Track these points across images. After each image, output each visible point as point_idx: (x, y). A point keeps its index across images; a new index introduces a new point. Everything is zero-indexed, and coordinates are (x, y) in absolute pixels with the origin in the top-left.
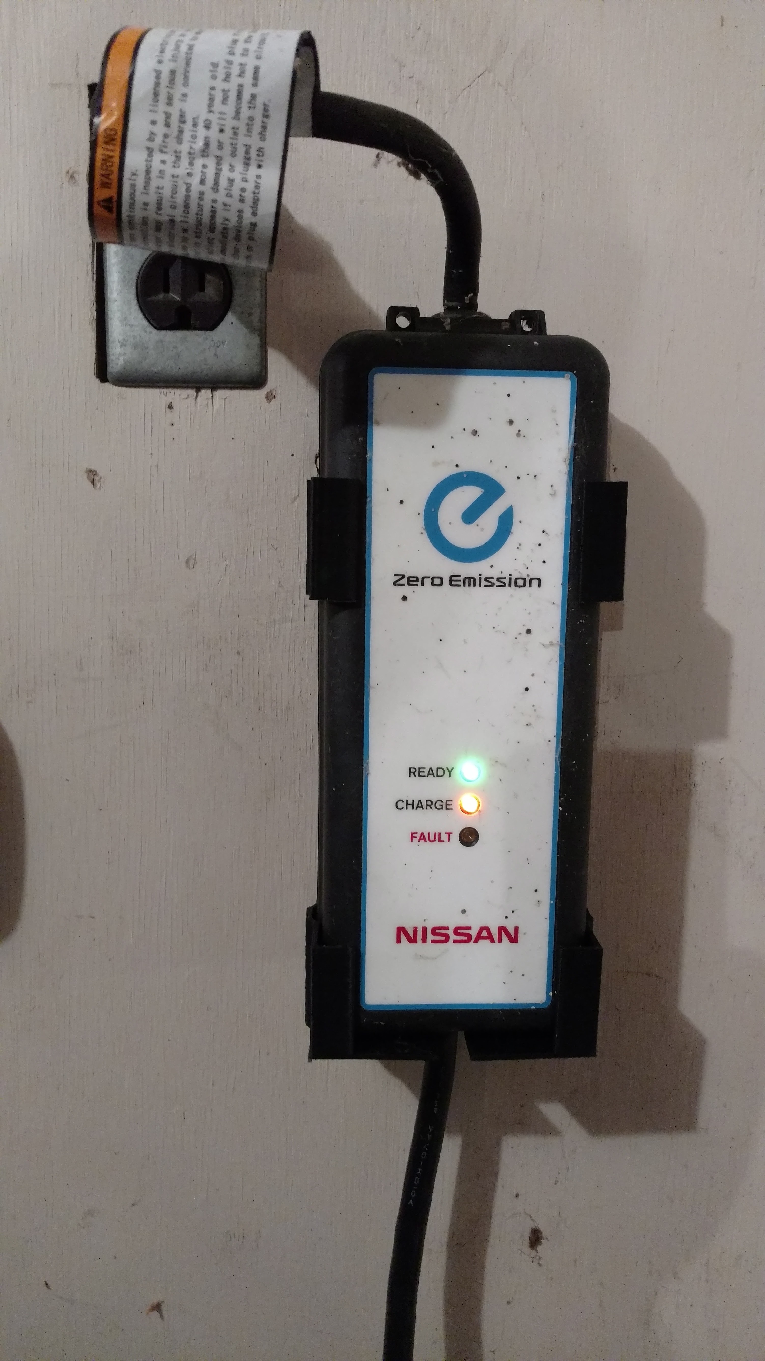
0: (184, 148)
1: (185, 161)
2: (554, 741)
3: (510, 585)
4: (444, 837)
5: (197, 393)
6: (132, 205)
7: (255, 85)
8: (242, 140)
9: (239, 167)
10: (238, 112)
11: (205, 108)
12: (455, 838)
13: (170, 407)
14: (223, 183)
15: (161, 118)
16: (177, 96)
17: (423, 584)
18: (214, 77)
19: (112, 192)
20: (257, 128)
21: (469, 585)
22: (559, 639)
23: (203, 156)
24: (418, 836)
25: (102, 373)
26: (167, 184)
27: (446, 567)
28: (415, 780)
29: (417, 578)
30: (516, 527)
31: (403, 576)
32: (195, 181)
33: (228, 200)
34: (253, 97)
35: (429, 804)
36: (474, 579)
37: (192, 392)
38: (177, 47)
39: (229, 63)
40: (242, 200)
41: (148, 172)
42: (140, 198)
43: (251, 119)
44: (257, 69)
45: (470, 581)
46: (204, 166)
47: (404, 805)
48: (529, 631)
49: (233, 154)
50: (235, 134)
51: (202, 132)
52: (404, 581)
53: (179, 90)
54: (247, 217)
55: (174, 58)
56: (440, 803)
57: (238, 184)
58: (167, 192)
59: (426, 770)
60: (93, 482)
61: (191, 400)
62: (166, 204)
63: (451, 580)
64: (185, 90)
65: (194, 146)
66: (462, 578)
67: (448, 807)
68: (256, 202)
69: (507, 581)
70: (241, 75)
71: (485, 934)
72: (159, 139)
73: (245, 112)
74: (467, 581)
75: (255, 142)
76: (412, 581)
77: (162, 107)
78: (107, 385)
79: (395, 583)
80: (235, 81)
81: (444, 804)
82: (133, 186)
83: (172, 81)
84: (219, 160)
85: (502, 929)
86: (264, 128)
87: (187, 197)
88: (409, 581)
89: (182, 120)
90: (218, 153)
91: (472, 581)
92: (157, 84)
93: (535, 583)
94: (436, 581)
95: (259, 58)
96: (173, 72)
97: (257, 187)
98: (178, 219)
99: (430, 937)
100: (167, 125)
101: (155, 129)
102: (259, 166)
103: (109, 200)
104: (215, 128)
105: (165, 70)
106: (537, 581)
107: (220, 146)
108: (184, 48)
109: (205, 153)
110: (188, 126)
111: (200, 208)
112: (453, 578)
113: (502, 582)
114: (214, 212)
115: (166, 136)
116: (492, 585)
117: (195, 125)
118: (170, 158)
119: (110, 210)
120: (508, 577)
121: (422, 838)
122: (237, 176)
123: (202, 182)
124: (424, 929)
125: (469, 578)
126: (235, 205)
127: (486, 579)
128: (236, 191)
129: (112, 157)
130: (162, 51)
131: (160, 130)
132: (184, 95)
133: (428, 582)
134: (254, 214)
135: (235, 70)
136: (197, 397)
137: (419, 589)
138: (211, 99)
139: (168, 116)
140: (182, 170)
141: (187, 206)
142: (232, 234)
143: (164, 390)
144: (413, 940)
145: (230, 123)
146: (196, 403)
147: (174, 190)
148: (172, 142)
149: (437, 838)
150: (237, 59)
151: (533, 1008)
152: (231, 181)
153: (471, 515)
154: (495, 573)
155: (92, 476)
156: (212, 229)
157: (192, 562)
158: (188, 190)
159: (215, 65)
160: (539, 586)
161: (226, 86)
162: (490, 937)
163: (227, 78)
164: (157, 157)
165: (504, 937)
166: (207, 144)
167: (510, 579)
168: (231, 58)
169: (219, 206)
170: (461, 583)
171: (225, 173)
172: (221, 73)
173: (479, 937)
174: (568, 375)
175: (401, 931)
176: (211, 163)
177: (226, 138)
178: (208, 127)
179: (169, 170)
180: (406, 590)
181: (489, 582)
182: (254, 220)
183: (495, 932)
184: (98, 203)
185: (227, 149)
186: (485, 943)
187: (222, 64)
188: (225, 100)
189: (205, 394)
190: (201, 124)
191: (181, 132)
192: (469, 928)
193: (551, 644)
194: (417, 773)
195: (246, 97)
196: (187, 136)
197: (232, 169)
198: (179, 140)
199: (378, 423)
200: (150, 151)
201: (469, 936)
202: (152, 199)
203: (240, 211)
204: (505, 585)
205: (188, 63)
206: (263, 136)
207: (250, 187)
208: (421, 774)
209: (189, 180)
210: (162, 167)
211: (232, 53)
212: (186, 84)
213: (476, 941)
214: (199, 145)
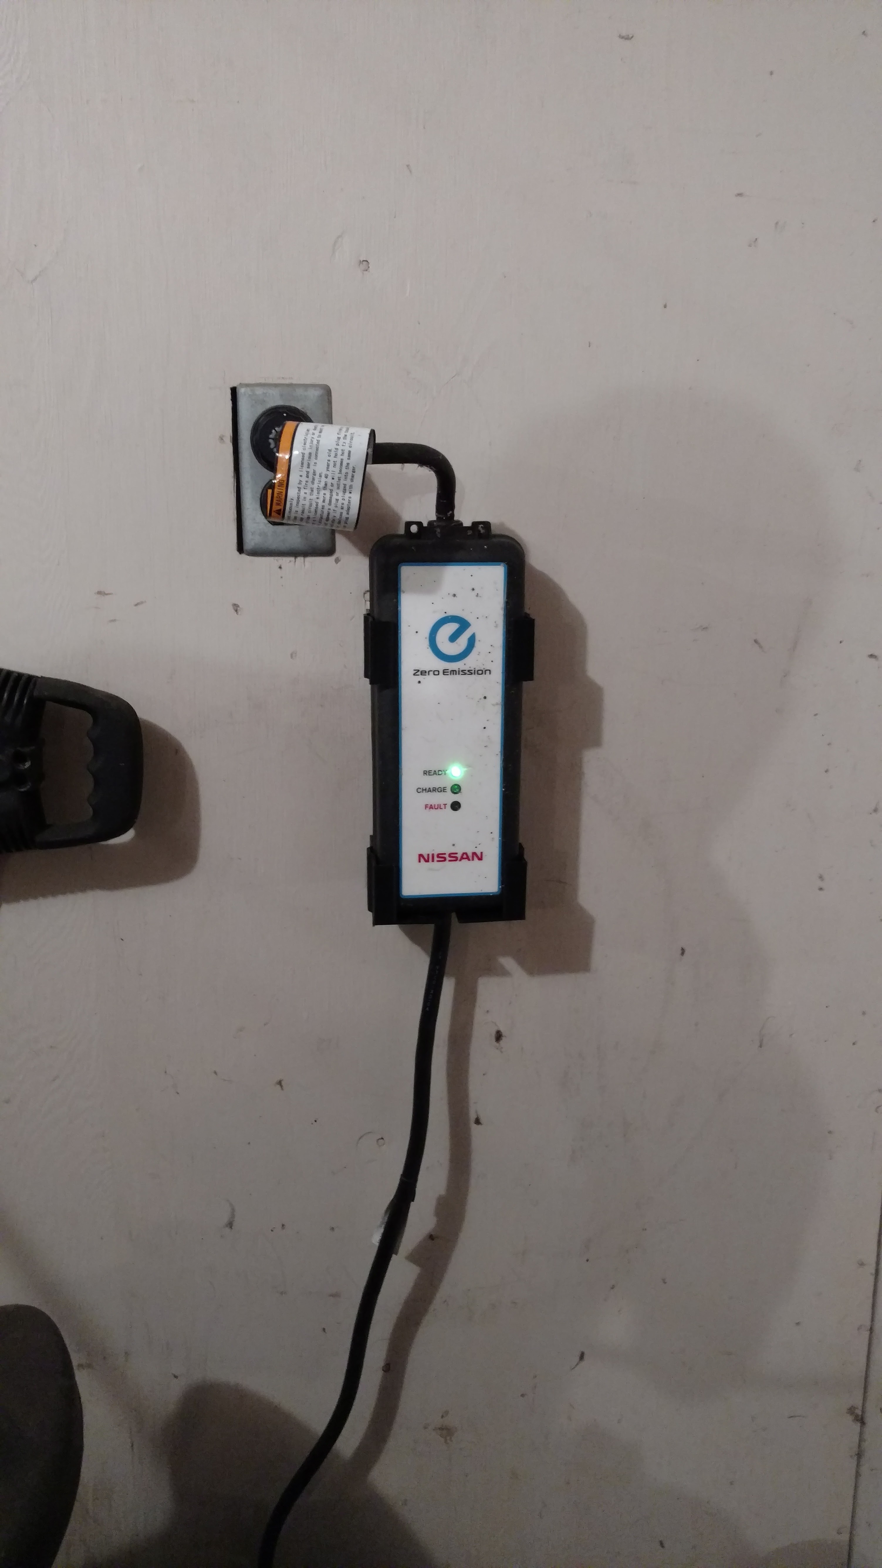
0: (315, 486)
1: (315, 492)
2: (499, 754)
3: (475, 674)
4: (443, 806)
5: (295, 559)
6: (290, 512)
7: (349, 459)
8: (342, 482)
9: (341, 494)
10: (340, 471)
11: (326, 469)
12: (449, 806)
13: (280, 567)
14: (334, 501)
15: (304, 474)
16: (312, 464)
17: (429, 675)
18: (329, 456)
19: (282, 507)
20: (349, 477)
21: (453, 674)
22: (501, 701)
23: (324, 489)
24: (429, 806)
25: (241, 549)
26: (307, 503)
27: (441, 665)
28: (427, 777)
29: (425, 671)
30: (477, 644)
31: (418, 671)
32: (320, 501)
33: (335, 509)
34: (348, 464)
35: (434, 790)
36: (455, 671)
37: (292, 559)
38: (312, 441)
39: (337, 449)
40: (342, 508)
41: (298, 498)
42: (294, 509)
43: (347, 473)
44: (350, 452)
45: (453, 672)
46: (325, 494)
47: (421, 790)
48: (485, 698)
49: (338, 488)
50: (339, 480)
51: (323, 479)
52: (419, 673)
53: (313, 460)
54: (345, 515)
55: (311, 447)
56: (440, 789)
57: (341, 501)
58: (307, 507)
59: (433, 772)
60: (236, 611)
61: (293, 563)
62: (306, 511)
63: (444, 672)
64: (315, 461)
65: (319, 485)
66: (449, 671)
67: (445, 791)
68: (349, 509)
69: (473, 672)
70: (343, 454)
71: (465, 856)
72: (304, 483)
73: (344, 470)
74: (452, 672)
75: (348, 482)
76: (423, 673)
77: (305, 469)
78: (244, 556)
79: (414, 675)
80: (339, 457)
81: (442, 789)
82: (291, 504)
83: (310, 457)
84: (331, 491)
85: (474, 854)
86: (353, 476)
87: (317, 508)
88: (421, 673)
89: (314, 474)
90: (331, 488)
91: (455, 672)
92: (303, 459)
93: (488, 672)
94: (436, 673)
95: (350, 447)
96: (310, 454)
97: (349, 502)
98: (311, 517)
99: (436, 859)
100: (308, 477)
101: (301, 479)
102: (350, 493)
103: (280, 510)
104: (330, 478)
105: (307, 452)
106: (489, 671)
107: (332, 485)
108: (315, 442)
109: (325, 488)
110: (317, 477)
111: (323, 512)
112: (445, 671)
113: (470, 672)
114: (329, 514)
115: (307, 482)
116: (465, 674)
117: (320, 476)
118: (308, 491)
119: (279, 514)
120: (473, 670)
121: (431, 807)
122: (340, 497)
123: (324, 501)
124: (433, 855)
125: (453, 671)
126: (339, 510)
127: (462, 671)
128: (339, 504)
129: (282, 492)
130: (305, 444)
131: (304, 479)
132: (315, 463)
133: (431, 673)
134: (348, 514)
135: (340, 452)
136: (295, 561)
137: (427, 677)
138: (328, 465)
139: (308, 472)
140: (314, 497)
141: (316, 512)
142: (337, 521)
143: (276, 558)
144: (427, 861)
145: (337, 476)
146: (295, 565)
147: (311, 505)
148: (310, 484)
149: (439, 807)
150: (340, 448)
151: (491, 894)
152: (337, 500)
153: (453, 638)
154: (467, 668)
155: (236, 608)
156: (328, 519)
157: (294, 655)
158: (317, 505)
159: (330, 450)
160: (490, 674)
161: (335, 459)
162: (468, 858)
163: (336, 456)
164: (303, 491)
165: (475, 858)
166: (326, 485)
167: (475, 671)
168: (337, 447)
169: (331, 511)
170: (449, 673)
171: (335, 497)
172: (333, 454)
173: (462, 858)
174: (502, 564)
175: (421, 856)
176: (328, 493)
177: (335, 482)
178: (326, 477)
179: (308, 497)
180: (420, 678)
181: (464, 672)
182: (347, 516)
183: (470, 855)
184: (274, 511)
185: (335, 486)
186: (465, 861)
187: (333, 450)
188: (335, 466)
189: (300, 559)
190: (323, 476)
191: (313, 479)
192: (456, 853)
193: (497, 704)
194: (427, 774)
195: (345, 464)
196: (316, 481)
197: (337, 494)
198: (313, 483)
199: (404, 592)
200: (299, 489)
201: (457, 858)
202: (300, 509)
203: (341, 513)
204: (472, 674)
205: (317, 449)
206: (352, 480)
207: (346, 503)
208: (430, 774)
209: (318, 501)
210: (305, 496)
211: (338, 445)
212: (316, 458)
213: (460, 860)
214: (322, 485)
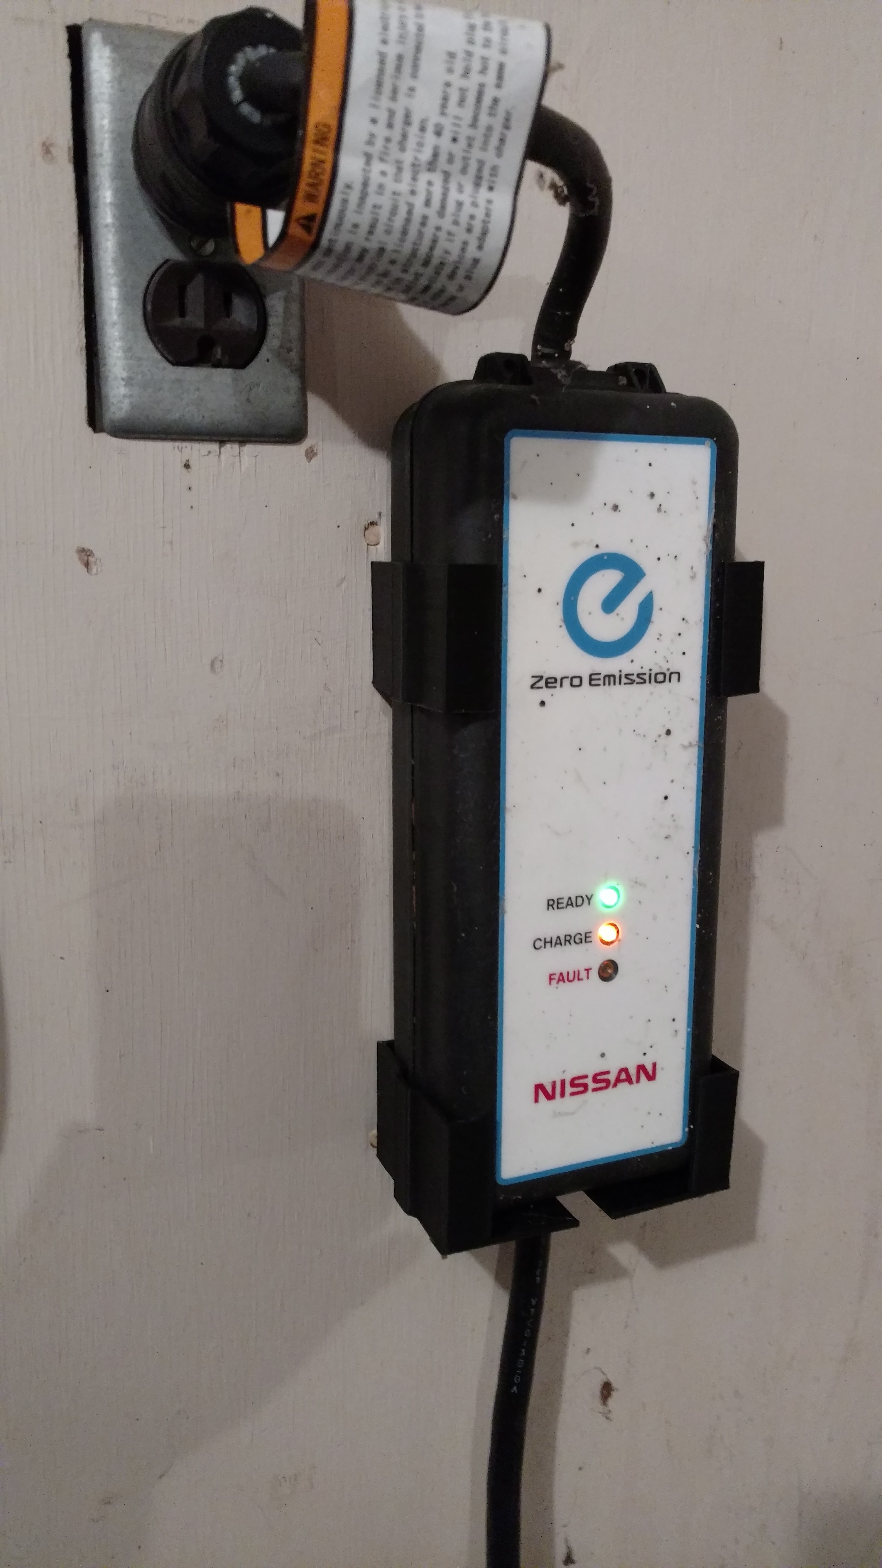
0: (408, 157)
1: (407, 175)
2: (692, 851)
3: (650, 682)
4: (583, 974)
5: (220, 448)
6: (338, 226)
7: (499, 86)
8: (476, 154)
9: (469, 188)
10: (475, 119)
11: (437, 108)
12: (594, 974)
13: (187, 466)
14: (451, 207)
15: (383, 117)
16: (403, 89)
17: (561, 686)
18: (450, 71)
19: (315, 208)
20: (494, 141)
21: (609, 684)
22: (697, 739)
23: (429, 170)
24: (557, 977)
25: (95, 419)
26: (386, 202)
27: (586, 664)
28: (554, 913)
29: (555, 679)
30: (656, 616)
31: (541, 677)
32: (419, 202)
33: (453, 229)
34: (496, 101)
35: (569, 940)
36: (614, 676)
37: (214, 447)
38: (403, 25)
39: (469, 54)
40: (469, 230)
41: (365, 184)
42: (351, 217)
43: (489, 129)
44: (501, 67)
45: (610, 679)
46: (430, 183)
47: (542, 943)
48: (668, 732)
49: (464, 170)
50: (470, 145)
51: (430, 139)
52: (542, 683)
53: (406, 82)
54: (472, 251)
55: (402, 39)
56: (579, 936)
57: (467, 209)
58: (384, 214)
59: (565, 901)
60: (87, 565)
61: (213, 458)
62: (380, 228)
63: (591, 680)
64: (411, 83)
65: (420, 156)
66: (601, 677)
67: (588, 940)
68: (484, 233)
69: (647, 677)
70: (484, 70)
71: (624, 1077)
72: (379, 143)
73: (484, 119)
74: (607, 679)
75: (490, 157)
76: (551, 682)
77: (385, 102)
78: (103, 437)
79: (532, 687)
80: (475, 78)
81: (583, 937)
82: (345, 202)
83: (398, 68)
84: (447, 176)
85: (641, 1068)
86: (502, 141)
87: (408, 220)
88: (547, 683)
89: (407, 121)
90: (447, 167)
91: (612, 678)
92: (381, 71)
93: (675, 677)
94: (575, 681)
95: (504, 52)
96: (400, 58)
97: (488, 215)
98: (390, 247)
99: (569, 1089)
100: (390, 126)
101: (375, 129)
102: (491, 189)
103: (311, 218)
104: (447, 135)
105: (390, 54)
106: (677, 675)
107: (451, 159)
108: (412, 28)
109: (432, 166)
110: (413, 130)
111: (420, 235)
112: (593, 677)
113: (642, 679)
114: (435, 241)
115: (388, 140)
116: (632, 682)
117: (423, 129)
118: (390, 169)
119: (308, 229)
120: (648, 672)
121: (561, 978)
122: (466, 198)
123: (428, 203)
124: (563, 1082)
125: (609, 676)
126: (461, 235)
127: (626, 676)
128: (464, 219)
129: (322, 162)
130: (385, 28)
131: (381, 131)
132: (412, 89)
133: (566, 682)
134: (480, 247)
135: (476, 65)
136: (220, 453)
137: (557, 691)
138: (445, 99)
139: (392, 113)
140: (404, 187)
141: (405, 232)
142: (447, 270)
143: (177, 444)
144: (550, 1097)
145: (465, 131)
146: (219, 460)
147: (394, 211)
148: (394, 149)
149: (577, 976)
150: (478, 51)
151: (670, 1148)
152: (460, 204)
153: (610, 604)
154: (634, 669)
155: (86, 557)
156: (426, 263)
157: (218, 664)
158: (410, 212)
159: (452, 55)
160: (679, 680)
161: (463, 83)
162: (629, 1080)
163: (466, 73)
164: (377, 167)
165: (643, 1077)
166: (436, 155)
167: (650, 674)
168: (470, 48)
169: (442, 235)
170: (601, 682)
171: (454, 195)
172: (459, 67)
173: (618, 1081)
174: (708, 442)
175: (539, 1087)
176: (437, 179)
177: (458, 149)
178: (438, 133)
179: (390, 185)
180: (544, 694)
181: (629, 679)
182: (478, 254)
183: (633, 1072)
184: (298, 220)
185: (458, 164)
186: (623, 1087)
187: (461, 55)
188: (462, 102)
189: (231, 449)
190: (430, 129)
191: (404, 136)
192: (608, 1072)
193: (691, 745)
194: (555, 906)
195: (487, 101)
196: (411, 143)
197: (460, 189)
198: (402, 147)
199: (515, 497)
200: (368, 157)
201: (607, 1081)
202: (365, 220)
203: (465, 243)
204: (645, 682)
205: (418, 48)
206: (499, 151)
207: (480, 214)
208: (560, 906)
209: (412, 199)
210: (382, 180)
211: (471, 42)
212: (414, 75)
213: (615, 1085)
214: (426, 155)
